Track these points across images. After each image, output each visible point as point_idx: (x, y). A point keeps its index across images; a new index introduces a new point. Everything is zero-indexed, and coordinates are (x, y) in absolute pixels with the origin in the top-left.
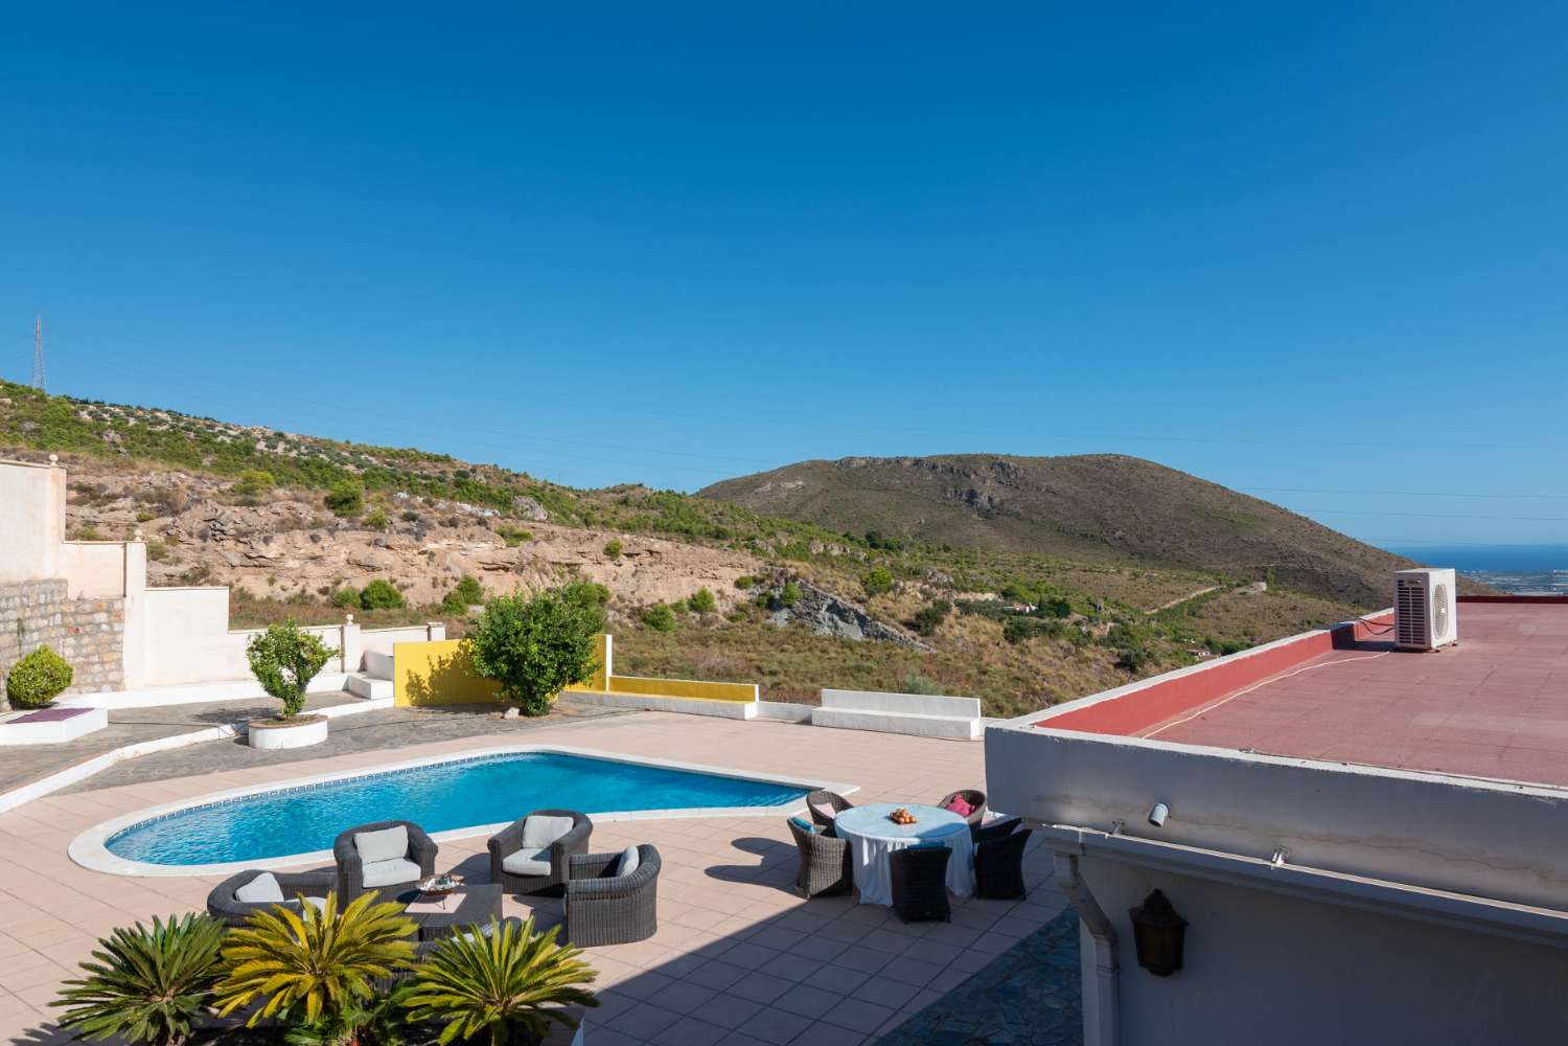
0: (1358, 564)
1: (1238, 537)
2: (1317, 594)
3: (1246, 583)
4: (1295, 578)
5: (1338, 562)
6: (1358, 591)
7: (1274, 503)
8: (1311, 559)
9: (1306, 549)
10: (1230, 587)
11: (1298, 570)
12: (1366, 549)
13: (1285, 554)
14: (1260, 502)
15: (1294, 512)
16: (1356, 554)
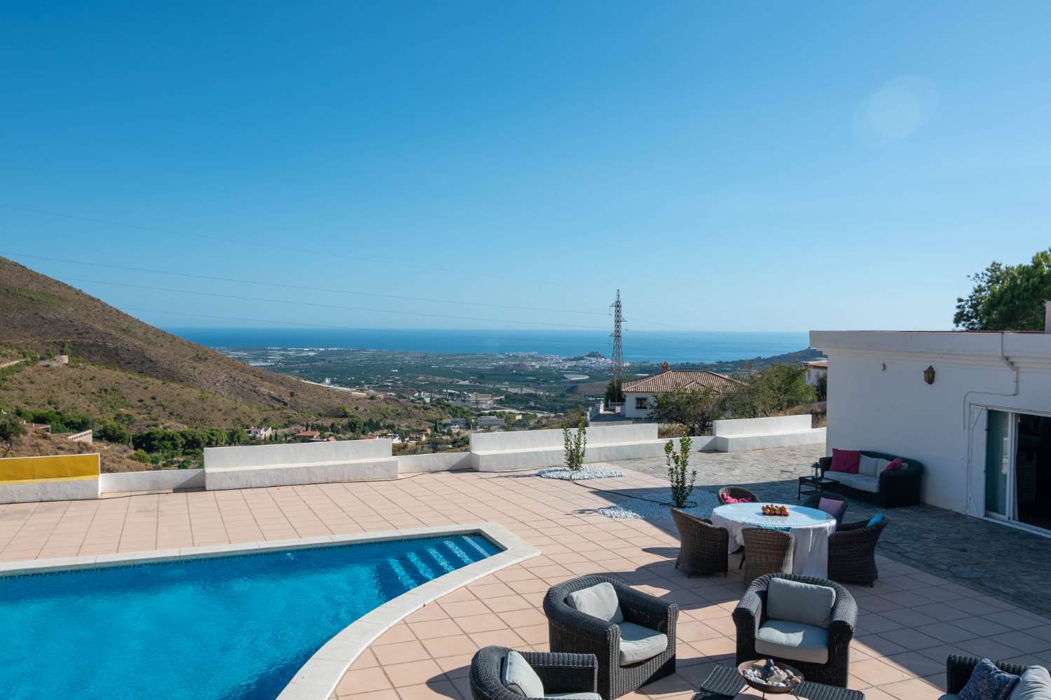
0: (141, 340)
1: (37, 314)
2: (108, 365)
3: (50, 356)
4: (90, 352)
5: (126, 338)
6: (143, 363)
7: (70, 285)
8: (104, 336)
9: (100, 328)
10: (34, 360)
11: (92, 345)
12: (147, 329)
13: (80, 331)
14: (57, 282)
15: (87, 293)
16: (140, 332)
